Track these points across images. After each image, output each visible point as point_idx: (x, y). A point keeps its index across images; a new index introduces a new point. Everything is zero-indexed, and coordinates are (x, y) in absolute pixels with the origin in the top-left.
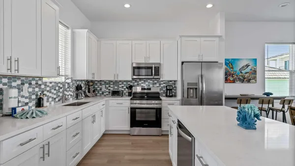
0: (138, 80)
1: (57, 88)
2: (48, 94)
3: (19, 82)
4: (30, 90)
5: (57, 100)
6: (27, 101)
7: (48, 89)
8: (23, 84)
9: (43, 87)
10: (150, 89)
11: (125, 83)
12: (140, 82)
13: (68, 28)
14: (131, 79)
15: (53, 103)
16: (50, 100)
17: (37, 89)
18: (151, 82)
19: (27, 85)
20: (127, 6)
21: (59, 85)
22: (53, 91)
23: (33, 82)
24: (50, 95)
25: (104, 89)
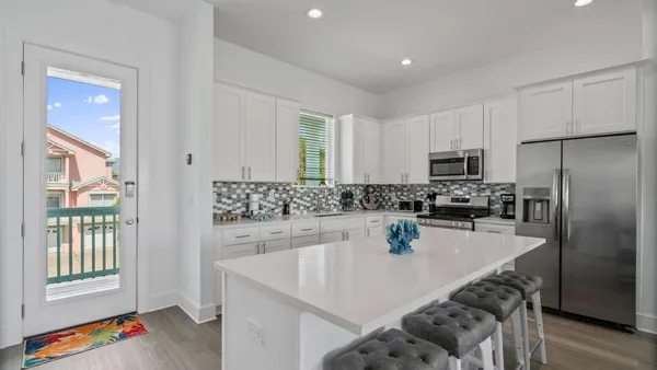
0: (449, 183)
1: (312, 195)
2: (298, 201)
3: (265, 188)
4: (277, 196)
5: (312, 209)
6: (273, 206)
7: (298, 195)
8: (269, 189)
9: (291, 192)
10: (468, 201)
11: (426, 189)
12: (452, 188)
13: (331, 116)
14: (427, 182)
15: (305, 212)
16: (302, 208)
17: (284, 196)
18: (475, 186)
19: (273, 191)
20: (406, 62)
21: (315, 191)
22: (305, 198)
23: (281, 188)
24: (301, 202)
25: (394, 199)
